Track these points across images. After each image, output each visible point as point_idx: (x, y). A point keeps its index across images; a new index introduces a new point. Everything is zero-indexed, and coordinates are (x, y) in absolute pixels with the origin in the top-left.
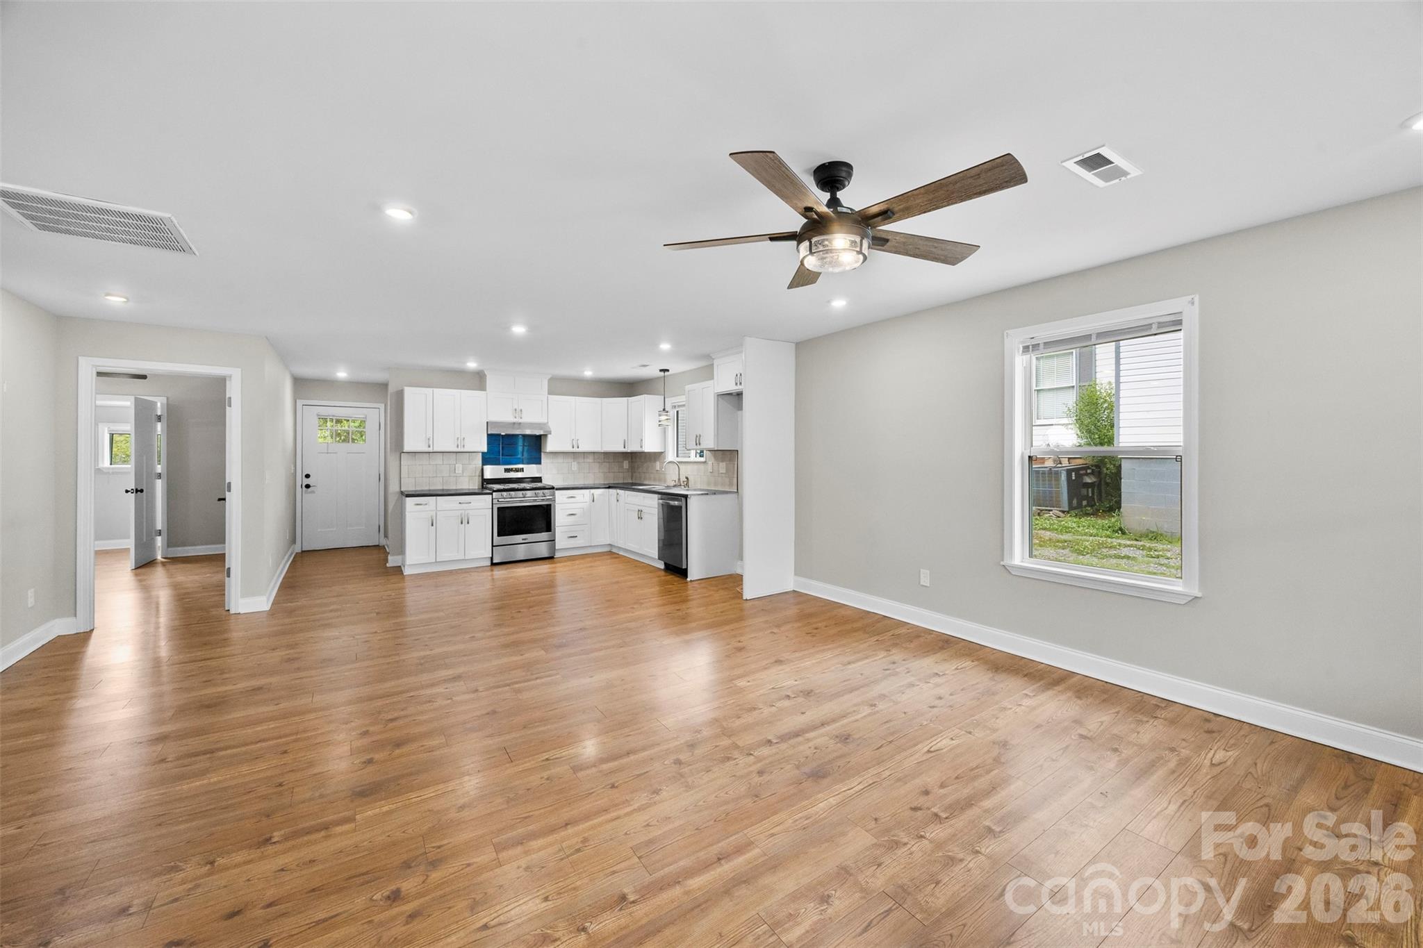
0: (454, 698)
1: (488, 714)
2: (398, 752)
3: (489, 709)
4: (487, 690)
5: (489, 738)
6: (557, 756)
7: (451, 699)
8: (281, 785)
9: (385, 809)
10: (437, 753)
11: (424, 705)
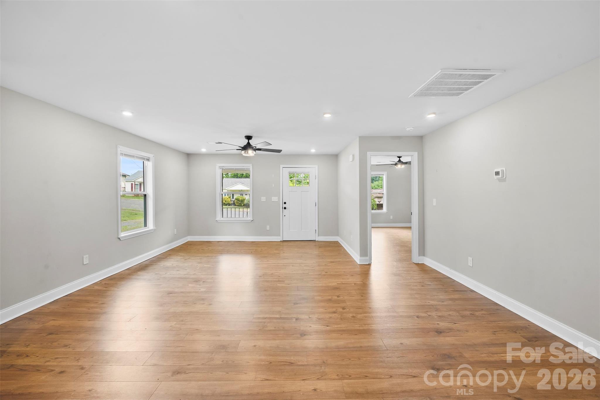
0: (308, 317)
1: (297, 304)
2: (330, 297)
3: (296, 306)
4: (292, 318)
5: (301, 294)
7: (309, 317)
8: (362, 296)
9: (330, 284)
10: (317, 294)
11: (322, 317)
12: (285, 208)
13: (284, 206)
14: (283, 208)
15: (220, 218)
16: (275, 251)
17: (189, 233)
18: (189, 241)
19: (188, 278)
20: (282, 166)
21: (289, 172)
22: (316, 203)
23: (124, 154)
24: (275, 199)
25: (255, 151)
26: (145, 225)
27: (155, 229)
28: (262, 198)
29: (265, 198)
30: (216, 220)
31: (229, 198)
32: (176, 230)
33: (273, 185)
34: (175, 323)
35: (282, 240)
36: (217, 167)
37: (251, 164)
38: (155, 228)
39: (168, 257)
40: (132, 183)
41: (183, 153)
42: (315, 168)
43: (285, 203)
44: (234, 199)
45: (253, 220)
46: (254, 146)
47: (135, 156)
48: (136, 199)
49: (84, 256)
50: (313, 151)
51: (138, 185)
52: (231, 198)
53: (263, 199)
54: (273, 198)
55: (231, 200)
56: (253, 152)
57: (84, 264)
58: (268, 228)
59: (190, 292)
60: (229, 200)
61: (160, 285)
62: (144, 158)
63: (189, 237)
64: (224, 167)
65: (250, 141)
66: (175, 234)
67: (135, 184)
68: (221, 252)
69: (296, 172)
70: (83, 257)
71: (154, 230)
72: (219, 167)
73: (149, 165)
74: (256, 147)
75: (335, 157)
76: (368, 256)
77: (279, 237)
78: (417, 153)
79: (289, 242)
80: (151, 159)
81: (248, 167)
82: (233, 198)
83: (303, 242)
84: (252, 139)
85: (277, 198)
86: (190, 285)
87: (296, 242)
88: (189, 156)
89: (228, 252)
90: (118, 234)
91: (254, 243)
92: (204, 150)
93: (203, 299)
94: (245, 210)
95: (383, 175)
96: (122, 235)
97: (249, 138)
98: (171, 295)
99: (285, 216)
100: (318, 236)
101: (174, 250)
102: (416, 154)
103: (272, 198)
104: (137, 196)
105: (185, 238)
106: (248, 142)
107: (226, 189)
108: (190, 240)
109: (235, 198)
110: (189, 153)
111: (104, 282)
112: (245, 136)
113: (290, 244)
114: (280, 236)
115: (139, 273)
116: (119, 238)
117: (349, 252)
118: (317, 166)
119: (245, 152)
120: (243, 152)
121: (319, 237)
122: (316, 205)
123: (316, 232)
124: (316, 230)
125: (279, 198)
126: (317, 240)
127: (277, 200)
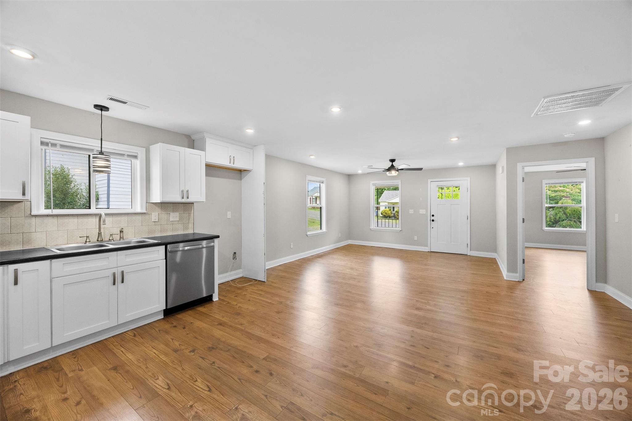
12: (433, 221)
13: (432, 218)
14: (431, 220)
16: (419, 259)
17: (350, 238)
19: (346, 266)
20: (429, 181)
21: (437, 186)
22: (467, 216)
24: (422, 211)
25: (398, 171)
26: (321, 229)
28: (410, 210)
29: (413, 210)
30: (371, 229)
31: (390, 210)
32: (340, 234)
33: (421, 198)
34: (337, 286)
35: (430, 251)
36: (371, 185)
37: (400, 180)
38: (327, 231)
39: (335, 253)
40: (310, 197)
42: (467, 180)
43: (433, 216)
44: (394, 212)
45: (402, 230)
46: (396, 167)
47: (314, 180)
48: (313, 211)
49: (291, 243)
50: (461, 164)
51: (314, 198)
52: (392, 210)
53: (411, 211)
54: (420, 210)
55: (391, 213)
56: (396, 173)
57: (291, 248)
58: (416, 238)
59: (347, 274)
60: (390, 212)
61: (329, 267)
62: (321, 182)
63: (350, 240)
64: (377, 184)
65: (394, 163)
66: (340, 237)
67: (312, 198)
68: (374, 254)
69: (445, 186)
71: (326, 232)
72: (373, 184)
73: (323, 186)
74: (397, 168)
75: (493, 167)
76: (517, 273)
77: (427, 248)
78: (594, 158)
79: (436, 253)
80: (324, 182)
81: (398, 183)
82: (393, 210)
83: (452, 254)
84: (395, 162)
85: (425, 210)
86: (347, 270)
87: (444, 254)
88: (350, 177)
89: (379, 255)
90: (306, 233)
91: (402, 251)
92: (360, 172)
93: (355, 279)
94: (394, 221)
95: (583, 182)
96: (308, 233)
97: (393, 161)
98: (335, 273)
99: (433, 228)
100: (470, 250)
101: (339, 248)
102: (592, 161)
104: (314, 208)
105: (345, 242)
106: (391, 164)
107: (387, 201)
108: (350, 243)
109: (395, 210)
110: (349, 174)
111: (300, 261)
112: (390, 160)
113: (438, 255)
115: (318, 259)
116: (307, 235)
117: (501, 269)
118: (470, 178)
119: (389, 173)
120: (388, 173)
121: (471, 252)
122: (467, 219)
123: (467, 247)
124: (467, 244)
125: (427, 211)
126: (468, 254)
127: (425, 213)
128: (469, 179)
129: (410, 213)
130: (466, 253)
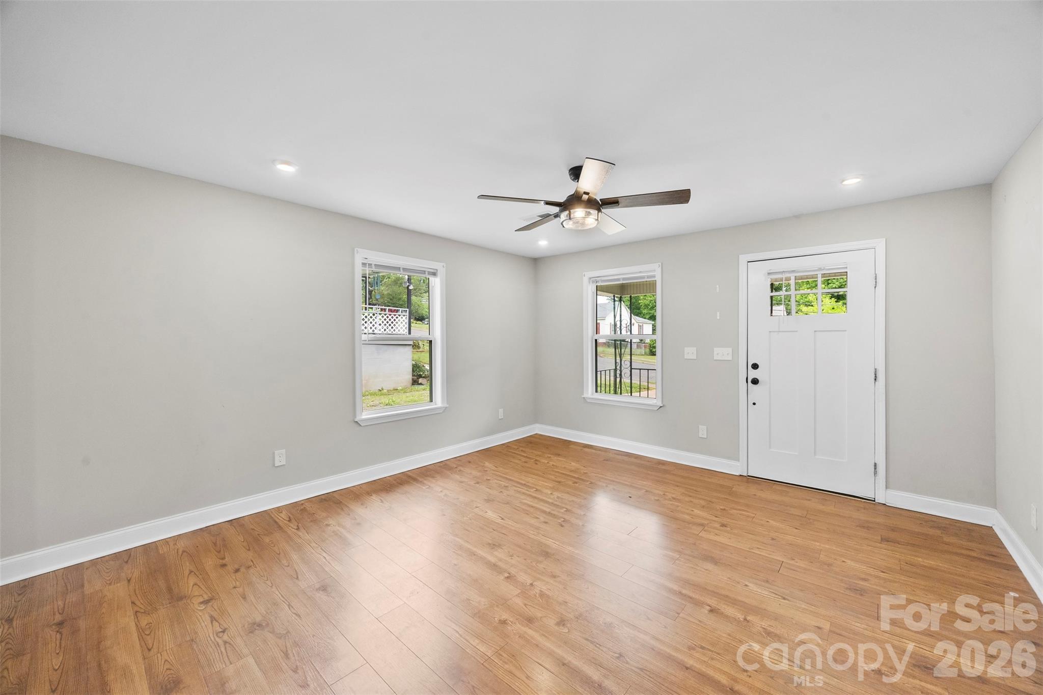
6: (774, 595)
12: (755, 382)
13: (753, 374)
14: (749, 381)
15: (592, 394)
17: (536, 419)
18: (536, 434)
20: (743, 259)
21: (769, 274)
22: (876, 371)
23: (375, 265)
24: (722, 353)
26: (431, 400)
27: (446, 407)
28: (687, 350)
29: (694, 350)
30: (584, 398)
32: (501, 411)
33: (717, 314)
35: (745, 474)
36: (586, 280)
37: (659, 262)
38: (446, 405)
41: (523, 257)
42: (874, 248)
43: (755, 366)
45: (665, 406)
47: (402, 267)
49: (276, 452)
53: (690, 353)
54: (716, 350)
57: (276, 465)
58: (703, 432)
62: (425, 271)
63: (537, 425)
64: (599, 278)
66: (500, 418)
70: (274, 453)
71: (445, 409)
72: (588, 277)
73: (437, 284)
77: (738, 464)
80: (439, 273)
81: (653, 271)
85: (730, 350)
88: (536, 263)
90: (355, 416)
96: (364, 417)
99: (754, 404)
100: (888, 487)
101: (490, 451)
103: (715, 353)
105: (527, 428)
108: (538, 433)
110: (536, 255)
113: (778, 487)
114: (739, 461)
116: (356, 422)
121: (890, 492)
122: (875, 379)
123: (875, 473)
124: (875, 465)
125: (735, 352)
126: (880, 499)
127: (730, 358)
128: (880, 245)
129: (686, 357)
130: (870, 495)
